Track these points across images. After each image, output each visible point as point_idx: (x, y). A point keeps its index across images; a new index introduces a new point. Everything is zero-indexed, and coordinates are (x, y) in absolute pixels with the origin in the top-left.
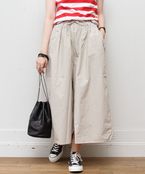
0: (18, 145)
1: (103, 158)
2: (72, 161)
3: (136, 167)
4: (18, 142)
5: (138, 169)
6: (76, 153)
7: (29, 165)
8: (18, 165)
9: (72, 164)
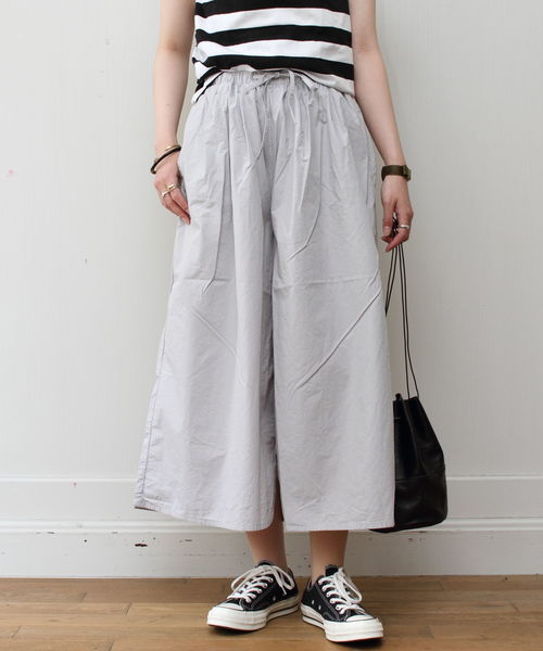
0: (86, 534)
2: (338, 603)
3: (514, 610)
4: (85, 524)
5: (523, 620)
6: (340, 570)
7: (124, 606)
8: (85, 606)
9: (342, 612)
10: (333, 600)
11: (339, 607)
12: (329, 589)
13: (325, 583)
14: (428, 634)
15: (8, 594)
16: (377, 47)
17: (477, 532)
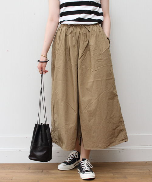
1: (115, 162)
2: (84, 168)
3: (149, 171)
4: (29, 148)
5: (151, 174)
6: (86, 160)
7: (41, 171)
8: (30, 171)
9: (84, 171)
10: (83, 167)
11: (84, 169)
12: (82, 164)
13: (82, 163)
14: (125, 177)
15: (9, 168)
16: (109, 15)
17: (138, 150)
